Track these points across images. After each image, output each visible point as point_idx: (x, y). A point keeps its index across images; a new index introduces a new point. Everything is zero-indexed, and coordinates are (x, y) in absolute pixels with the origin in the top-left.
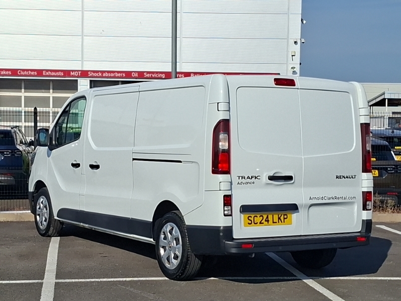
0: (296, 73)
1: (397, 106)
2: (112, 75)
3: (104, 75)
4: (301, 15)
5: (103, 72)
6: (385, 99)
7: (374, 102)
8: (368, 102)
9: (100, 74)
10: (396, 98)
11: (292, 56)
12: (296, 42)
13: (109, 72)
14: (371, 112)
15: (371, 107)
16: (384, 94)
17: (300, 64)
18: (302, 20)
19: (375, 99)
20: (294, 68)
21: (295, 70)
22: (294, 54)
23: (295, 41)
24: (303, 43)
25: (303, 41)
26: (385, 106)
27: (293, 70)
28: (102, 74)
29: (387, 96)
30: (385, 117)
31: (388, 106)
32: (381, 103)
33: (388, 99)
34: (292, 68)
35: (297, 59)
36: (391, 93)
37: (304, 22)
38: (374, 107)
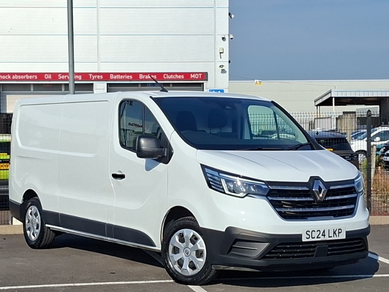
0: (226, 72)
1: (346, 105)
2: (22, 77)
3: (14, 77)
4: (228, 9)
5: (12, 74)
6: (332, 97)
7: (320, 101)
8: (315, 102)
9: (9, 77)
10: (343, 96)
11: (220, 53)
12: (223, 39)
13: (18, 74)
14: (318, 112)
15: (318, 107)
16: (330, 92)
17: (229, 62)
18: (229, 14)
19: (322, 98)
20: (223, 66)
21: (223, 68)
22: (222, 51)
23: (223, 37)
24: (232, 39)
25: (231, 37)
26: (332, 105)
27: (221, 68)
28: (11, 77)
29: (334, 95)
30: (332, 117)
31: (335, 105)
32: (328, 102)
33: (335, 98)
34: (220, 66)
35: (226, 57)
36: (338, 91)
37: (233, 16)
38: (321, 107)
